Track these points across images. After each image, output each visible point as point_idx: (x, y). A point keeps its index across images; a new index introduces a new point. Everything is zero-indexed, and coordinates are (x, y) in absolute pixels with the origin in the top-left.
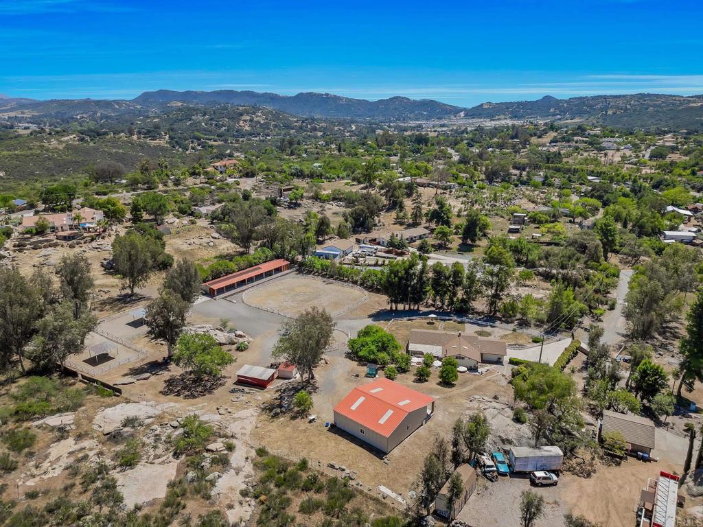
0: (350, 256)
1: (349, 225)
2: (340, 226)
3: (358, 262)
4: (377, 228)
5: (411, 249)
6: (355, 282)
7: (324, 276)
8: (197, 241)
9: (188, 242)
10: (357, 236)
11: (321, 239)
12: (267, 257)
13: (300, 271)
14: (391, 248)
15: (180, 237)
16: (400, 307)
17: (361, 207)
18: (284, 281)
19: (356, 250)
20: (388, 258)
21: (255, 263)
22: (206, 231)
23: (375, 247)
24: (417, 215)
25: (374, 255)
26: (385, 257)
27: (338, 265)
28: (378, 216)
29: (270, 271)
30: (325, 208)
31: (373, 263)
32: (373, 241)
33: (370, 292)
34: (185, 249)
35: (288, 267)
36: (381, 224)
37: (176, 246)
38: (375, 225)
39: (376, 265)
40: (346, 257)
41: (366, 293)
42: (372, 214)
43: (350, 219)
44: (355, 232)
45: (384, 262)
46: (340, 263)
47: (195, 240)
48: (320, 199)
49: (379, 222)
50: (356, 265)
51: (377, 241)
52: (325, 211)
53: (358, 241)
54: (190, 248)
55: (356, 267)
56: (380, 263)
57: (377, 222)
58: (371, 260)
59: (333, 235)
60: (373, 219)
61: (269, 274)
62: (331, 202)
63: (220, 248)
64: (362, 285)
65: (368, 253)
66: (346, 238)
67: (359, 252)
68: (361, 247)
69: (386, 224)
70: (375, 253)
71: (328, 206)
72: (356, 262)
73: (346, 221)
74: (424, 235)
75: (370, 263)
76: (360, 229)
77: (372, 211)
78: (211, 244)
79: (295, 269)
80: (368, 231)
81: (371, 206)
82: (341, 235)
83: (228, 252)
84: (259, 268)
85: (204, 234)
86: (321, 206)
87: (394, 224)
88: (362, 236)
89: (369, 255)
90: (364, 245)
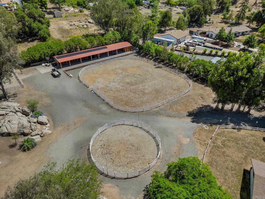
0: (182, 45)
1: (186, 19)
2: (179, 20)
3: (188, 50)
4: (207, 24)
5: (236, 43)
6: (181, 70)
7: (155, 60)
8: (77, 23)
9: (71, 23)
10: (192, 29)
11: (163, 29)
12: (116, 39)
13: (139, 53)
14: (218, 41)
15: (67, 19)
16: (228, 107)
17: (198, 6)
18: (123, 60)
19: (189, 40)
20: (214, 48)
21: (105, 43)
22: (86, 17)
23: (205, 38)
24: (240, 17)
25: (203, 45)
26: (212, 48)
27: (169, 51)
28: (210, 16)
29: (114, 51)
30: (172, 10)
31: (202, 52)
32: (204, 34)
33: (195, 81)
34: (67, 28)
35: (130, 49)
36: (211, 21)
37: (61, 26)
38: (206, 22)
39: (204, 54)
40: (179, 45)
41: (191, 82)
42: (206, 12)
43: (188, 15)
44: (190, 26)
45: (211, 52)
46: (172, 50)
47: (75, 23)
48: (170, 4)
49: (209, 20)
50: (186, 53)
51: (207, 34)
52: (172, 11)
53: (191, 33)
54: (71, 27)
55: (186, 55)
56: (208, 52)
57: (208, 20)
58: (200, 49)
59: (172, 27)
60: (206, 17)
61: (112, 53)
62: (177, 6)
63: (91, 30)
64: (188, 72)
65: (198, 43)
66: (182, 30)
67: (191, 41)
68: (193, 38)
69: (215, 22)
70: (204, 43)
71: (175, 9)
72: (186, 50)
73: (185, 16)
74: (246, 32)
75: (199, 52)
76: (194, 24)
77: (206, 10)
78: (85, 26)
79: (135, 51)
80: (200, 26)
81: (207, 6)
82: (179, 27)
83: (94, 33)
84: (106, 48)
85: (84, 19)
86: (170, 8)
87: (220, 23)
88: (195, 29)
89: (199, 45)
90: (196, 36)
